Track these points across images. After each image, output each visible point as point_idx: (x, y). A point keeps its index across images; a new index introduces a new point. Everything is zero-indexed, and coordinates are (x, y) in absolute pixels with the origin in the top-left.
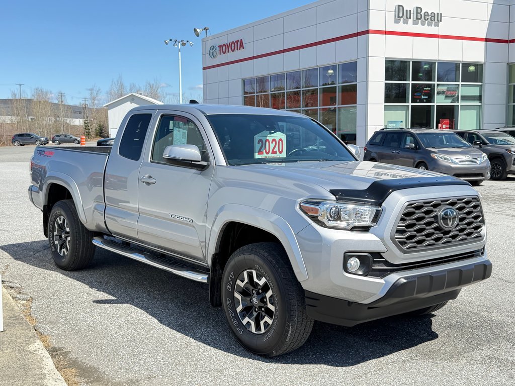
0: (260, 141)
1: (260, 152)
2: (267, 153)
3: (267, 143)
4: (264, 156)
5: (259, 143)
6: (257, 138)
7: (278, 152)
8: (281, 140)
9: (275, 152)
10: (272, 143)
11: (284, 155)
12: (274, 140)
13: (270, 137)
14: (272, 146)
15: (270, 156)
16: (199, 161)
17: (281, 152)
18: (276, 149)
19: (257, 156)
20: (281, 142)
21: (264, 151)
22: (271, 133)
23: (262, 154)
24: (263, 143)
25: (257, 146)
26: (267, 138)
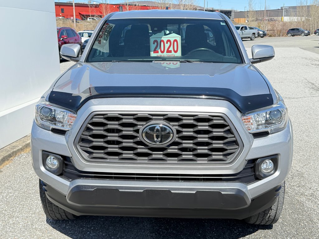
0: (155, 41)
1: (156, 51)
2: (162, 52)
3: (162, 43)
4: (160, 54)
5: (154, 43)
6: (152, 39)
7: (173, 51)
8: (175, 40)
9: (170, 52)
10: (167, 43)
11: (179, 54)
12: (169, 41)
13: (165, 38)
14: (167, 46)
15: (165, 54)
16: (76, 58)
17: (176, 52)
18: (171, 49)
19: (153, 54)
20: (175, 43)
21: (159, 50)
22: (165, 34)
23: (158, 52)
24: (158, 43)
25: (153, 46)
26: (162, 39)
